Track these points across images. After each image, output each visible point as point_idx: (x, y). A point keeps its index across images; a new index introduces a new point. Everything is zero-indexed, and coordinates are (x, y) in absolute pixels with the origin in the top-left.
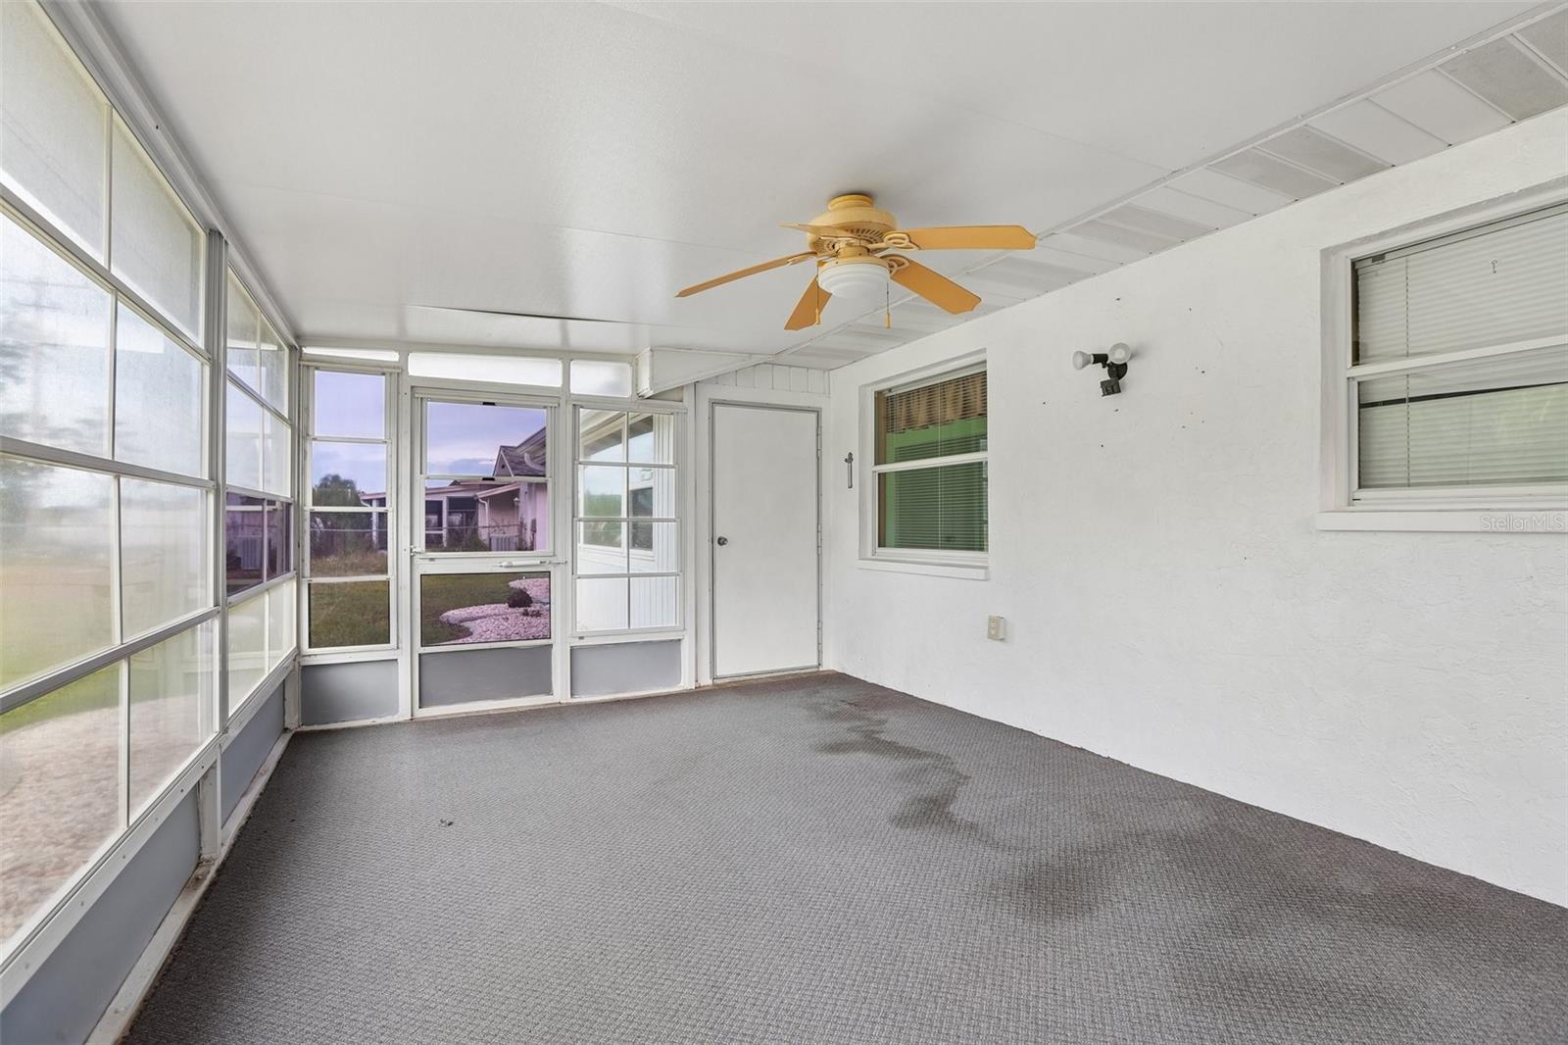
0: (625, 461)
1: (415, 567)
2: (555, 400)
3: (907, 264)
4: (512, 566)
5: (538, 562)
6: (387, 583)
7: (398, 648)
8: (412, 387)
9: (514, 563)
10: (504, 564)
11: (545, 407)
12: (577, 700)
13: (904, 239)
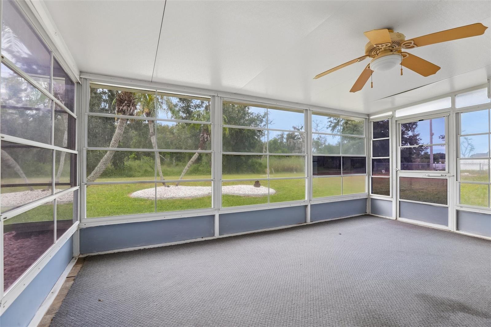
0: (488, 132)
1: (398, 174)
2: (449, 113)
3: (408, 55)
4: (430, 176)
5: (440, 175)
6: (389, 178)
7: (392, 198)
8: (396, 121)
9: (430, 175)
10: (427, 175)
11: (444, 117)
12: (457, 232)
13: (411, 43)
